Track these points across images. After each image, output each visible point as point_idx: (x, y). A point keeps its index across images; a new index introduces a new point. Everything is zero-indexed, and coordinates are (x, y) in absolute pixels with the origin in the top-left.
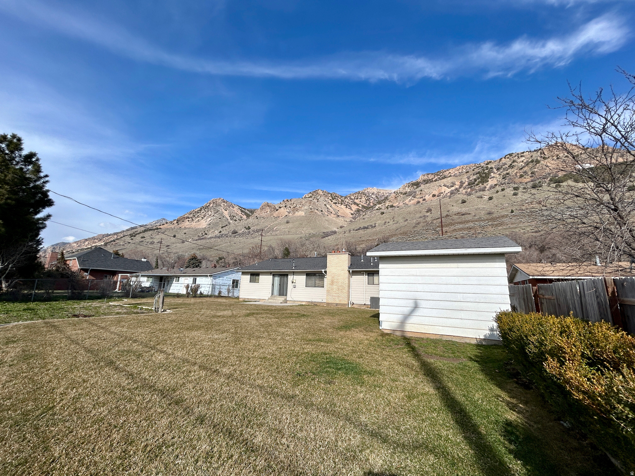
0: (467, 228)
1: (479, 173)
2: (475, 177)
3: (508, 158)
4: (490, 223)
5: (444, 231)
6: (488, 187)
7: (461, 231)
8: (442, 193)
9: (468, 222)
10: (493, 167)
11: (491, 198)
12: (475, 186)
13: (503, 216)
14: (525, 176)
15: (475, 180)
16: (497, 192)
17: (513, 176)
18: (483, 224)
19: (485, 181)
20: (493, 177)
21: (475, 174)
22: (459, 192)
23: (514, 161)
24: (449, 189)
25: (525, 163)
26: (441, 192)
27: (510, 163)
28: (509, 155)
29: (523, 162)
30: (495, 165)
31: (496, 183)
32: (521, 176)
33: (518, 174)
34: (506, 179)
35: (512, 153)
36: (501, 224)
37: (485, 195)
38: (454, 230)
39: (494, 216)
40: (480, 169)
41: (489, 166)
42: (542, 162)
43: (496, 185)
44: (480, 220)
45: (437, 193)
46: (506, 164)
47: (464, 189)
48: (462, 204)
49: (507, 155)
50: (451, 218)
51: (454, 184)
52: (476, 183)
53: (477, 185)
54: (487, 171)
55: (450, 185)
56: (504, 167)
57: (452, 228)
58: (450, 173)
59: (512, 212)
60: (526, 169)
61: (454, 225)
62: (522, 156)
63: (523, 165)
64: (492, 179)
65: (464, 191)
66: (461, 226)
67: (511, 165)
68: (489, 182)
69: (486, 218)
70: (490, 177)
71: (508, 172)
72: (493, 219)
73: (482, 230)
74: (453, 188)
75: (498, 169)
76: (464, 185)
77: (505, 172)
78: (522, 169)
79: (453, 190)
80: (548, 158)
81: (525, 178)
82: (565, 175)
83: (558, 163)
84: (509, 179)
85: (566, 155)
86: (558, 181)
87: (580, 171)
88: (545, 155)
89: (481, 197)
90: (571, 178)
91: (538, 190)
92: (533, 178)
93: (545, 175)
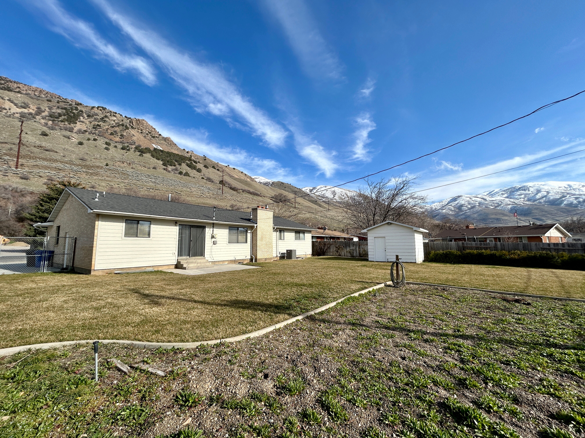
0: (55, 168)
1: (65, 109)
2: (59, 111)
3: (101, 110)
4: (84, 170)
5: (20, 163)
6: (76, 129)
7: (46, 169)
8: (6, 109)
9: (56, 161)
10: (84, 111)
11: (81, 143)
12: (58, 121)
13: (98, 167)
14: (115, 135)
15: (60, 115)
16: (89, 139)
17: (104, 130)
18: (75, 168)
19: (73, 122)
20: (83, 122)
21: (60, 107)
22: (35, 120)
23: (106, 117)
24: (18, 109)
25: (116, 123)
26: (3, 107)
27: (102, 116)
28: (102, 107)
29: (114, 121)
30: (85, 109)
31: (85, 129)
32: (112, 134)
33: (109, 131)
34: (96, 130)
35: (105, 108)
36: (97, 174)
37: (73, 137)
38: (35, 166)
39: (88, 163)
40: (67, 105)
41: (79, 108)
42: (130, 130)
43: (86, 131)
44: (71, 163)
46: (98, 115)
47: (43, 118)
48: (41, 136)
49: (100, 107)
50: (27, 149)
51: (28, 106)
52: (60, 119)
53: (62, 121)
54: (77, 112)
55: (20, 105)
56: (95, 117)
57: (32, 162)
58: (19, 88)
59: (107, 165)
60: (116, 129)
61: (34, 159)
62: (114, 116)
63: (114, 124)
64: (81, 123)
65: (43, 121)
66: (46, 163)
67: (103, 118)
68: (77, 125)
69: (78, 163)
70: (79, 120)
71: (99, 124)
72: (85, 166)
73: (74, 175)
74: (26, 111)
75: (89, 116)
76: (43, 114)
77: (97, 123)
78: (113, 127)
79: (25, 113)
80: (135, 129)
81: (115, 137)
82: (146, 149)
83: (141, 137)
84: (99, 131)
85: (147, 132)
86: (142, 151)
87: (155, 149)
88: (133, 125)
89: (69, 138)
90: (150, 153)
91: (127, 152)
92: (122, 140)
93: (131, 142)
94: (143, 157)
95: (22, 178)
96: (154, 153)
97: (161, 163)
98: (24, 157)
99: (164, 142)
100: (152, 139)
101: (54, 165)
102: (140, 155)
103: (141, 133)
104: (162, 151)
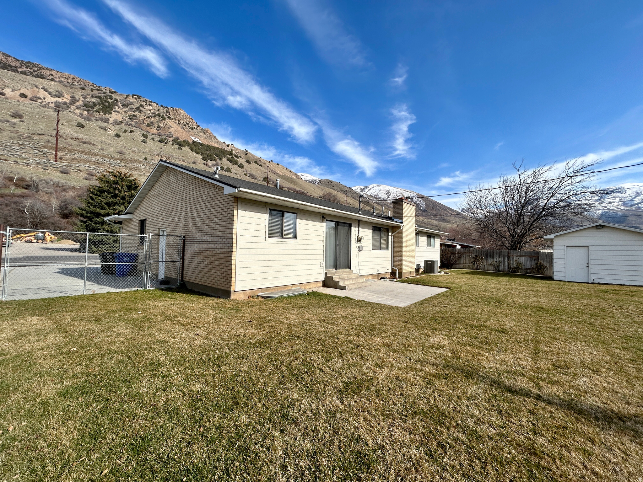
0: (94, 162)
1: (99, 97)
2: (94, 100)
3: (136, 99)
4: (123, 164)
5: (58, 157)
6: (111, 120)
7: (85, 163)
8: (41, 99)
9: (94, 154)
10: (119, 100)
11: (118, 136)
12: (94, 112)
13: (137, 161)
15: (95, 104)
16: (125, 131)
17: (140, 121)
18: (114, 162)
19: (108, 112)
20: (118, 112)
21: (95, 96)
22: (70, 110)
23: (142, 106)
24: (52, 98)
25: (152, 113)
26: (38, 96)
27: (138, 105)
28: (137, 96)
29: (150, 111)
30: (120, 98)
31: (121, 120)
32: (148, 125)
33: (146, 122)
34: (132, 121)
35: (141, 96)
37: (110, 129)
38: (74, 159)
39: (126, 157)
40: (101, 93)
41: (114, 96)
42: (167, 120)
43: (122, 122)
44: (109, 156)
45: (29, 94)
46: (133, 105)
47: (78, 108)
48: (78, 128)
49: (135, 95)
50: (65, 141)
51: (62, 95)
52: (95, 109)
53: (97, 111)
54: (111, 101)
55: (54, 93)
56: (130, 106)
57: (70, 155)
58: (52, 75)
59: (146, 159)
60: (153, 119)
61: (72, 152)
62: (150, 105)
63: (150, 114)
64: (116, 113)
65: (78, 111)
66: (84, 157)
67: (138, 108)
68: (112, 115)
69: (117, 157)
70: (114, 110)
71: (135, 114)
72: (124, 160)
74: (60, 100)
75: (124, 105)
76: (78, 104)
77: (132, 113)
78: (149, 117)
79: (60, 103)
80: (172, 119)
81: (152, 128)
82: (184, 141)
83: (179, 128)
84: (135, 122)
85: (185, 123)
86: (180, 144)
87: (194, 142)
88: (170, 115)
89: (105, 130)
90: (188, 146)
91: (164, 145)
92: (159, 132)
93: (169, 134)
94: (182, 151)
95: (62, 172)
96: (193, 146)
97: (201, 157)
98: (63, 149)
99: (203, 135)
100: (190, 130)
101: (93, 159)
102: (178, 149)
103: (179, 124)
104: (201, 144)
